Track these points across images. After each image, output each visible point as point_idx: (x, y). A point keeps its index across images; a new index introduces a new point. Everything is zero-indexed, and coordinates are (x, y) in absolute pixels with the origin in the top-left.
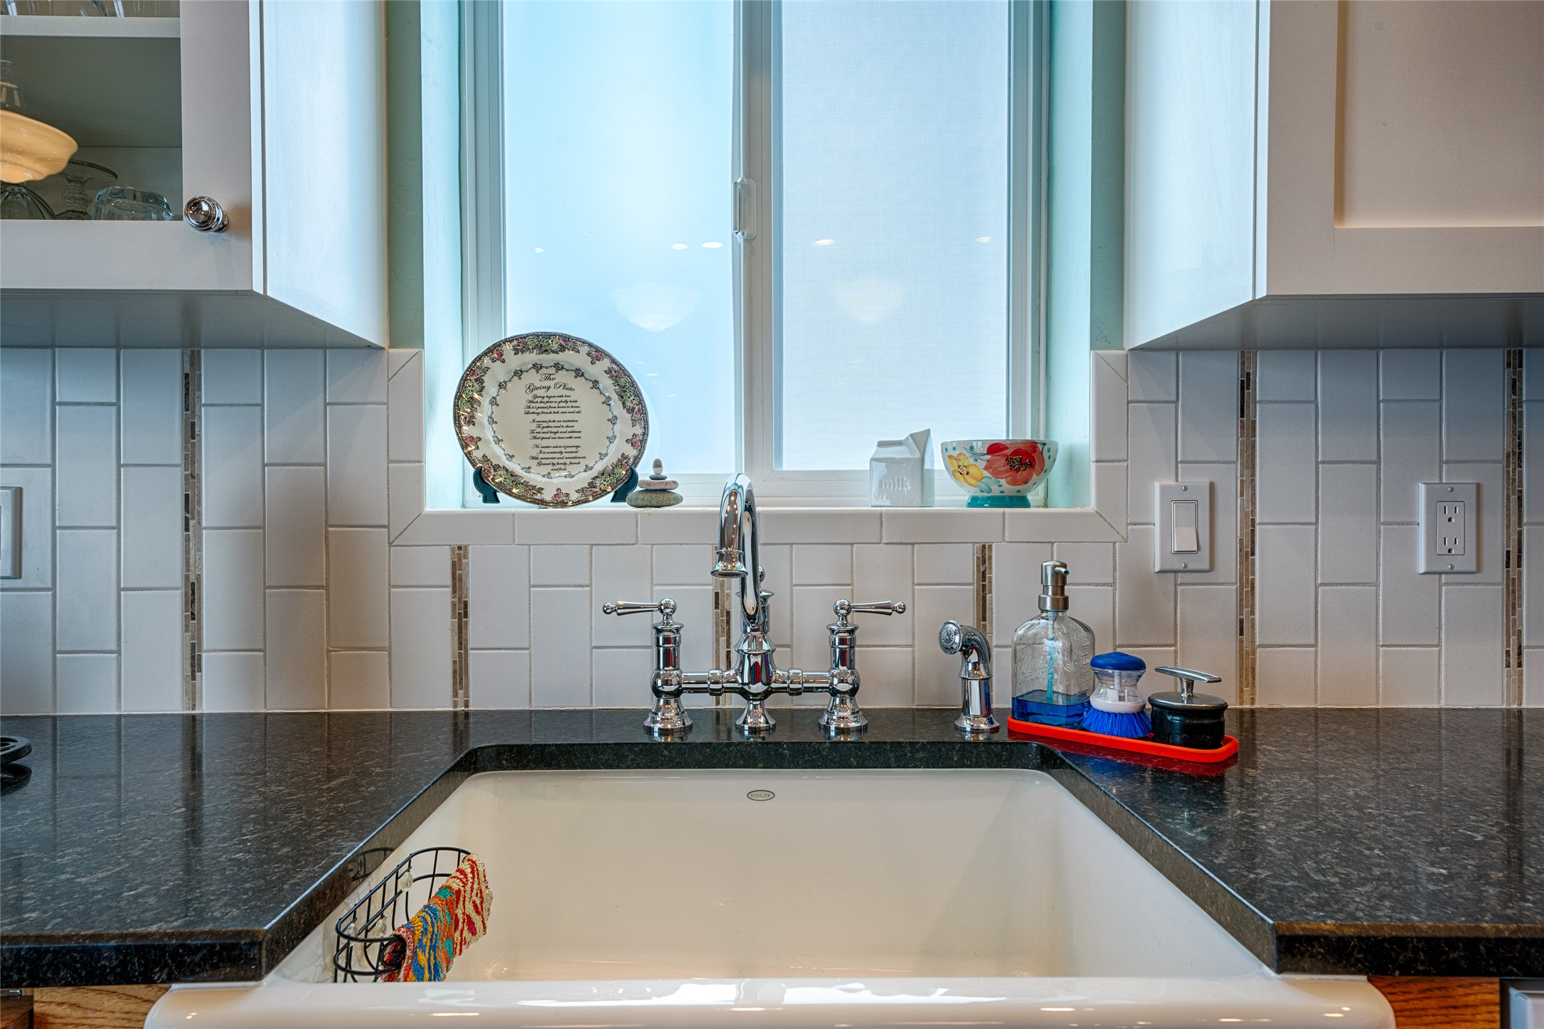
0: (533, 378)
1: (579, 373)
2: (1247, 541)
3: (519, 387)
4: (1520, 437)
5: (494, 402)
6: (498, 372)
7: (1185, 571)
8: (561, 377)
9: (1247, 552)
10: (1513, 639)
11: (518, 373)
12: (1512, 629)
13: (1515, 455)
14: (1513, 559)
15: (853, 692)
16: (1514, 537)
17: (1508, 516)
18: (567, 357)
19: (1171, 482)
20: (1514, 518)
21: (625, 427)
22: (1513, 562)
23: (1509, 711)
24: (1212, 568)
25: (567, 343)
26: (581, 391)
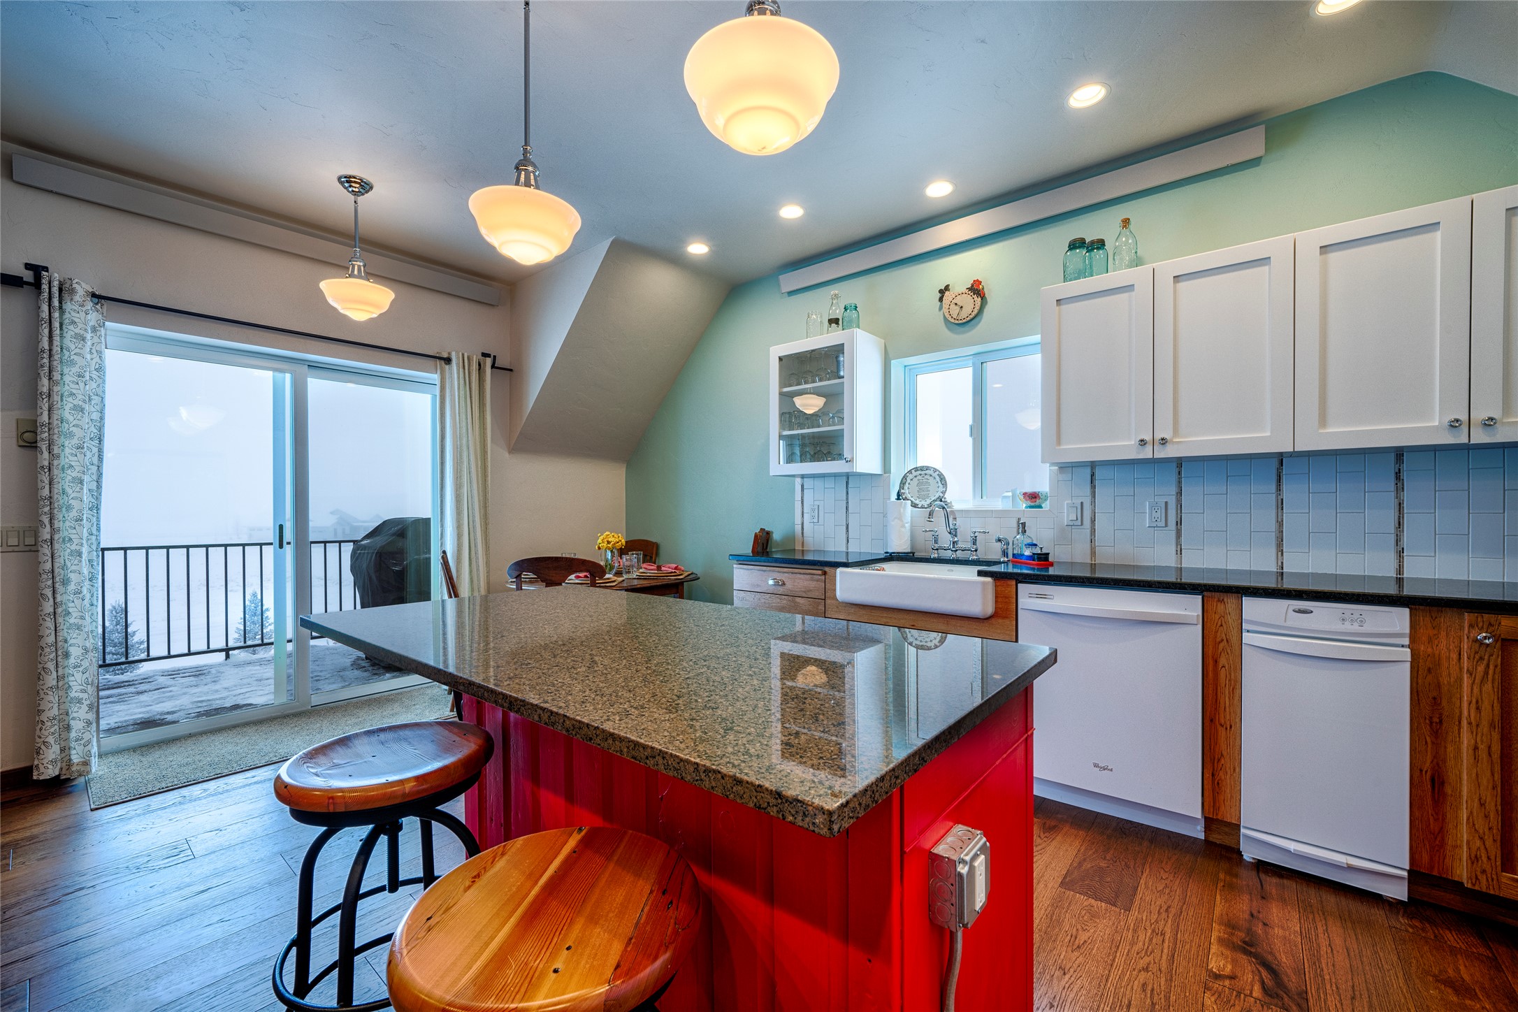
0: (919, 477)
1: (931, 476)
2: (1093, 518)
3: (915, 480)
4: (1181, 488)
5: (909, 484)
6: (910, 476)
7: (1073, 525)
8: (926, 477)
9: (1093, 521)
10: (1179, 546)
11: (916, 477)
12: (1178, 543)
13: (1180, 493)
14: (1179, 523)
15: (976, 551)
16: (1179, 517)
17: (1177, 511)
18: (927, 472)
19: (1070, 502)
20: (1179, 511)
21: (941, 489)
22: (1179, 524)
23: (1177, 567)
24: (1082, 524)
25: (928, 468)
26: (931, 480)
